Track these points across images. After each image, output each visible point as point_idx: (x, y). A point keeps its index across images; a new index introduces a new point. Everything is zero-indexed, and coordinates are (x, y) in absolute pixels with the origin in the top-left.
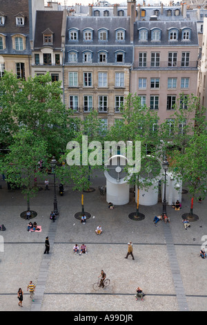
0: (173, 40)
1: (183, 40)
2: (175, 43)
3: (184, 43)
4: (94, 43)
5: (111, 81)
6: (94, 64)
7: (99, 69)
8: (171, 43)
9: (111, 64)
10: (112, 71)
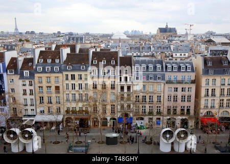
0: (183, 70)
1: (188, 70)
2: (184, 72)
3: (188, 72)
4: (147, 71)
5: (155, 89)
6: (147, 81)
7: (150, 83)
8: (182, 72)
9: (155, 81)
10: (156, 84)
